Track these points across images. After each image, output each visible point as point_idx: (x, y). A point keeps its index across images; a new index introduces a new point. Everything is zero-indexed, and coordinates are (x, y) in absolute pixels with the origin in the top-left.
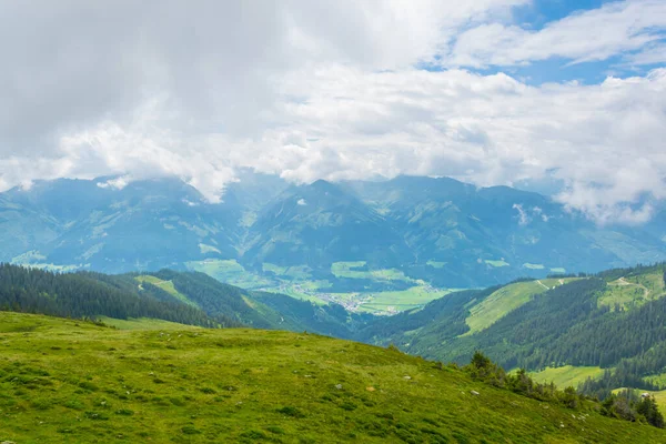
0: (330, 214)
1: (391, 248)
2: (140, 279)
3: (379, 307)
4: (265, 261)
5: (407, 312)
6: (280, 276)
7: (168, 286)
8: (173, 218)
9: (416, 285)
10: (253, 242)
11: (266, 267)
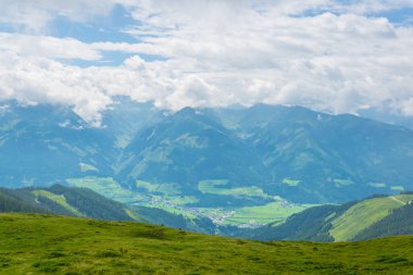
0: (196, 137)
1: (251, 168)
2: (36, 193)
3: (241, 220)
4: (139, 179)
5: (270, 225)
6: (153, 193)
7: (60, 200)
8: (56, 140)
9: (273, 201)
10: (127, 162)
11: (139, 183)
